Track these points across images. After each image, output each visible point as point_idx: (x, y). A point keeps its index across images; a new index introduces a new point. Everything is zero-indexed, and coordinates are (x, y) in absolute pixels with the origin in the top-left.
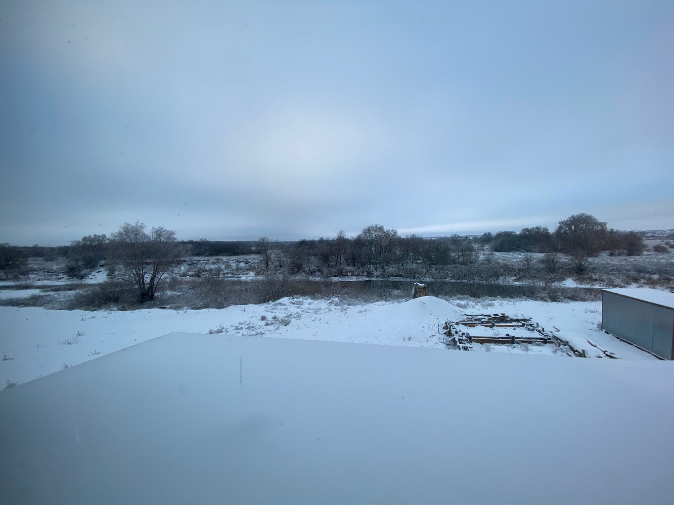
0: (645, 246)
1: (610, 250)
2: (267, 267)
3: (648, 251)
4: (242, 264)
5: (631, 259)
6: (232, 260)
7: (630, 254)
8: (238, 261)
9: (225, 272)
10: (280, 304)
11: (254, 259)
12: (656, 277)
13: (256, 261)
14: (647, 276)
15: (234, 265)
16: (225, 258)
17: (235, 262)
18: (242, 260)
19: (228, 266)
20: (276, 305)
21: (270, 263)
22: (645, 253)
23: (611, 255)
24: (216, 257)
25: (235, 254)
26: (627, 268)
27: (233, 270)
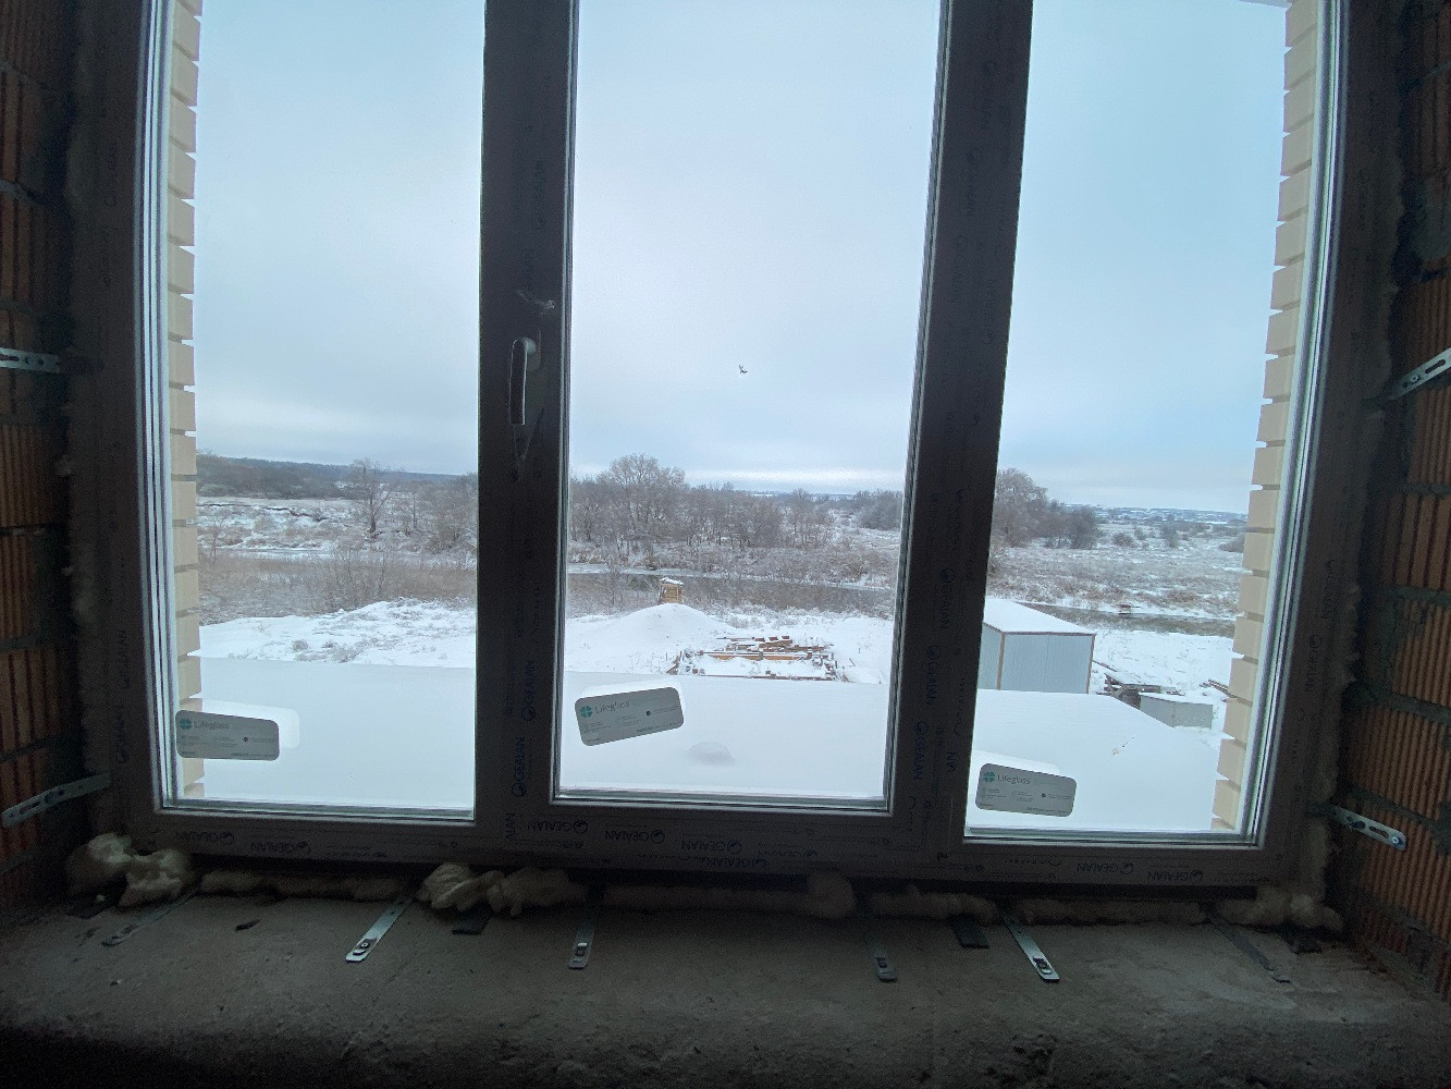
0: (1101, 534)
1: (1046, 537)
2: (371, 531)
3: (1104, 542)
4: (305, 521)
5: (1074, 555)
6: (278, 511)
7: (1076, 545)
8: (294, 514)
9: (255, 536)
10: (363, 617)
11: (340, 510)
12: (1101, 587)
13: (343, 515)
14: (1089, 584)
15: (281, 522)
16: (256, 504)
17: (286, 515)
18: (304, 510)
19: (265, 524)
20: (352, 618)
21: (382, 522)
22: (1099, 545)
23: (1048, 545)
24: (233, 499)
25: (287, 495)
26: (1062, 568)
27: (277, 534)
